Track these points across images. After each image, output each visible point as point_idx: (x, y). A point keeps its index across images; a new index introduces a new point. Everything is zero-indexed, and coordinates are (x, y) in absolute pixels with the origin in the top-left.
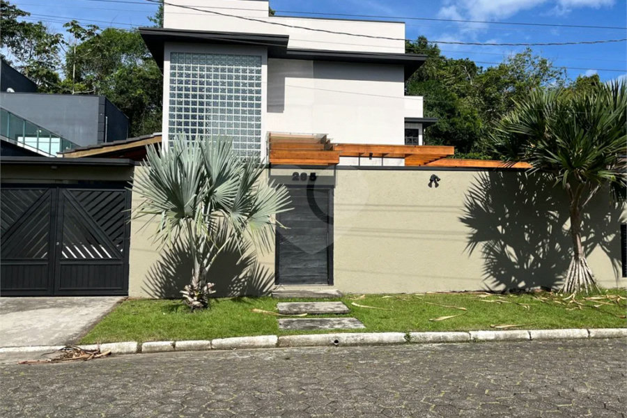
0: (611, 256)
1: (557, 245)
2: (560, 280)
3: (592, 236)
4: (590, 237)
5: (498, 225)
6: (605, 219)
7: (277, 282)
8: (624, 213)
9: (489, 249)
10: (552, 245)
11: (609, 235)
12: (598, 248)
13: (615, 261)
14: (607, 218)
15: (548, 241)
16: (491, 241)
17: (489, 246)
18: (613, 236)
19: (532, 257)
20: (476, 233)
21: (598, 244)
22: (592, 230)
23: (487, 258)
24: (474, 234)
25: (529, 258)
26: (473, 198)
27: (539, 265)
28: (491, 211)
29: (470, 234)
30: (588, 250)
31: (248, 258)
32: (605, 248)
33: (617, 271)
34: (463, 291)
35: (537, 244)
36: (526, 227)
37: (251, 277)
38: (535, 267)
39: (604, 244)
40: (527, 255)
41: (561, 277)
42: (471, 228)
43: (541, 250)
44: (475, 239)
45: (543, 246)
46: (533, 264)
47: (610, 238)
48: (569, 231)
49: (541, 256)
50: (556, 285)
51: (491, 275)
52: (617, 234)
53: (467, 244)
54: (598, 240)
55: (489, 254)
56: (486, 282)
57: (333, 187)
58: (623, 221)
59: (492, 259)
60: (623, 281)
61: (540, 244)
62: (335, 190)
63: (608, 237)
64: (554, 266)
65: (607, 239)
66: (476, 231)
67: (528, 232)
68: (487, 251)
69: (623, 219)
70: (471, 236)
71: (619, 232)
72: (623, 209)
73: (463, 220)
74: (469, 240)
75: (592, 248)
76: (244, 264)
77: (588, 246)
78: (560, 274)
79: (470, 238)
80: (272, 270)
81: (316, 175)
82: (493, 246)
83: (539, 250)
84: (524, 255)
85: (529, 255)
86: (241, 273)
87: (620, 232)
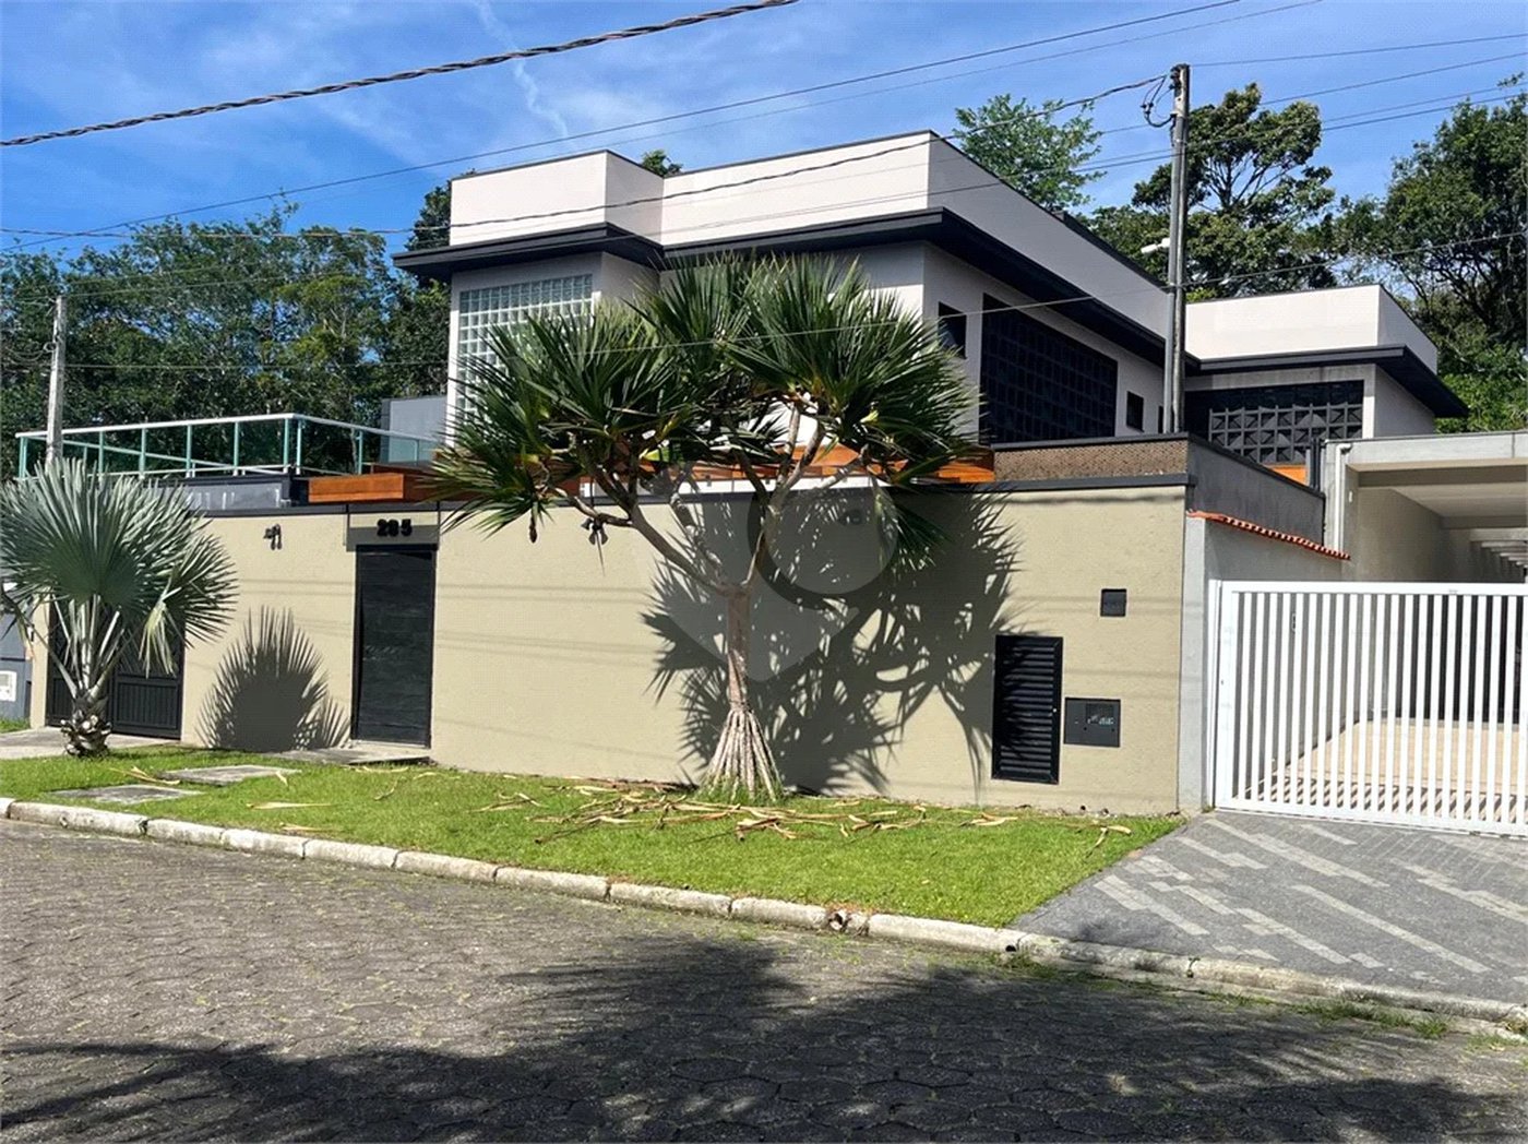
0: (967, 720)
1: (840, 685)
2: (841, 774)
3: (922, 665)
4: (917, 668)
5: (717, 634)
6: (958, 621)
7: (354, 735)
8: (1006, 605)
9: (697, 687)
10: (828, 687)
11: (966, 664)
12: (935, 698)
13: (976, 733)
14: (963, 618)
15: (820, 674)
16: (700, 671)
17: (695, 682)
18: (975, 666)
19: (782, 714)
20: (674, 650)
21: (936, 688)
22: (924, 651)
23: (690, 710)
24: (667, 653)
25: (776, 716)
26: (670, 568)
27: (797, 733)
28: (703, 600)
29: (659, 652)
30: (912, 702)
31: (317, 686)
32: (953, 699)
33: (979, 762)
34: (641, 780)
35: (796, 682)
36: (774, 638)
37: (321, 722)
38: (788, 739)
39: (950, 687)
40: (771, 707)
41: (844, 767)
42: (663, 639)
43: (804, 697)
44: (670, 664)
45: (808, 687)
46: (784, 731)
47: (967, 672)
48: (868, 652)
49: (802, 712)
50: (831, 787)
51: (697, 749)
52: (985, 662)
53: (654, 673)
54: (936, 676)
55: (694, 700)
56: (683, 764)
57: (435, 547)
58: (1004, 628)
59: (701, 712)
60: (991, 789)
61: (802, 681)
62: (439, 554)
63: (962, 668)
64: (830, 738)
65: (958, 671)
66: (673, 645)
67: (777, 651)
68: (692, 693)
69: (1002, 622)
70: (663, 656)
71: (990, 656)
72: (1006, 595)
73: (649, 621)
74: (658, 666)
75: (922, 696)
76: (312, 699)
77: (911, 692)
78: (842, 761)
79: (661, 661)
80: (347, 714)
81: (413, 524)
82: (705, 682)
83: (797, 697)
84: (766, 706)
85: (776, 708)
86: (308, 712)
87: (994, 658)
